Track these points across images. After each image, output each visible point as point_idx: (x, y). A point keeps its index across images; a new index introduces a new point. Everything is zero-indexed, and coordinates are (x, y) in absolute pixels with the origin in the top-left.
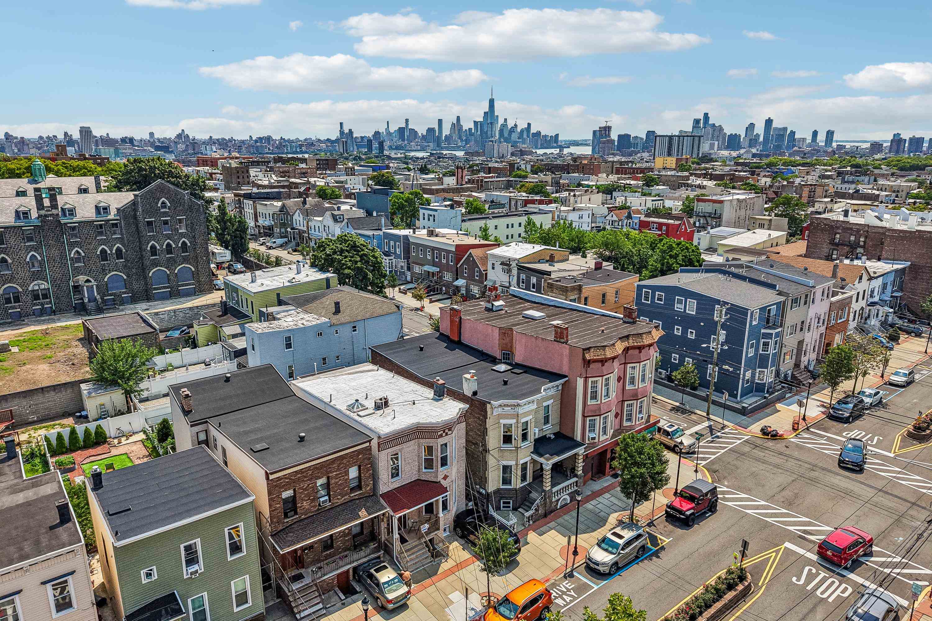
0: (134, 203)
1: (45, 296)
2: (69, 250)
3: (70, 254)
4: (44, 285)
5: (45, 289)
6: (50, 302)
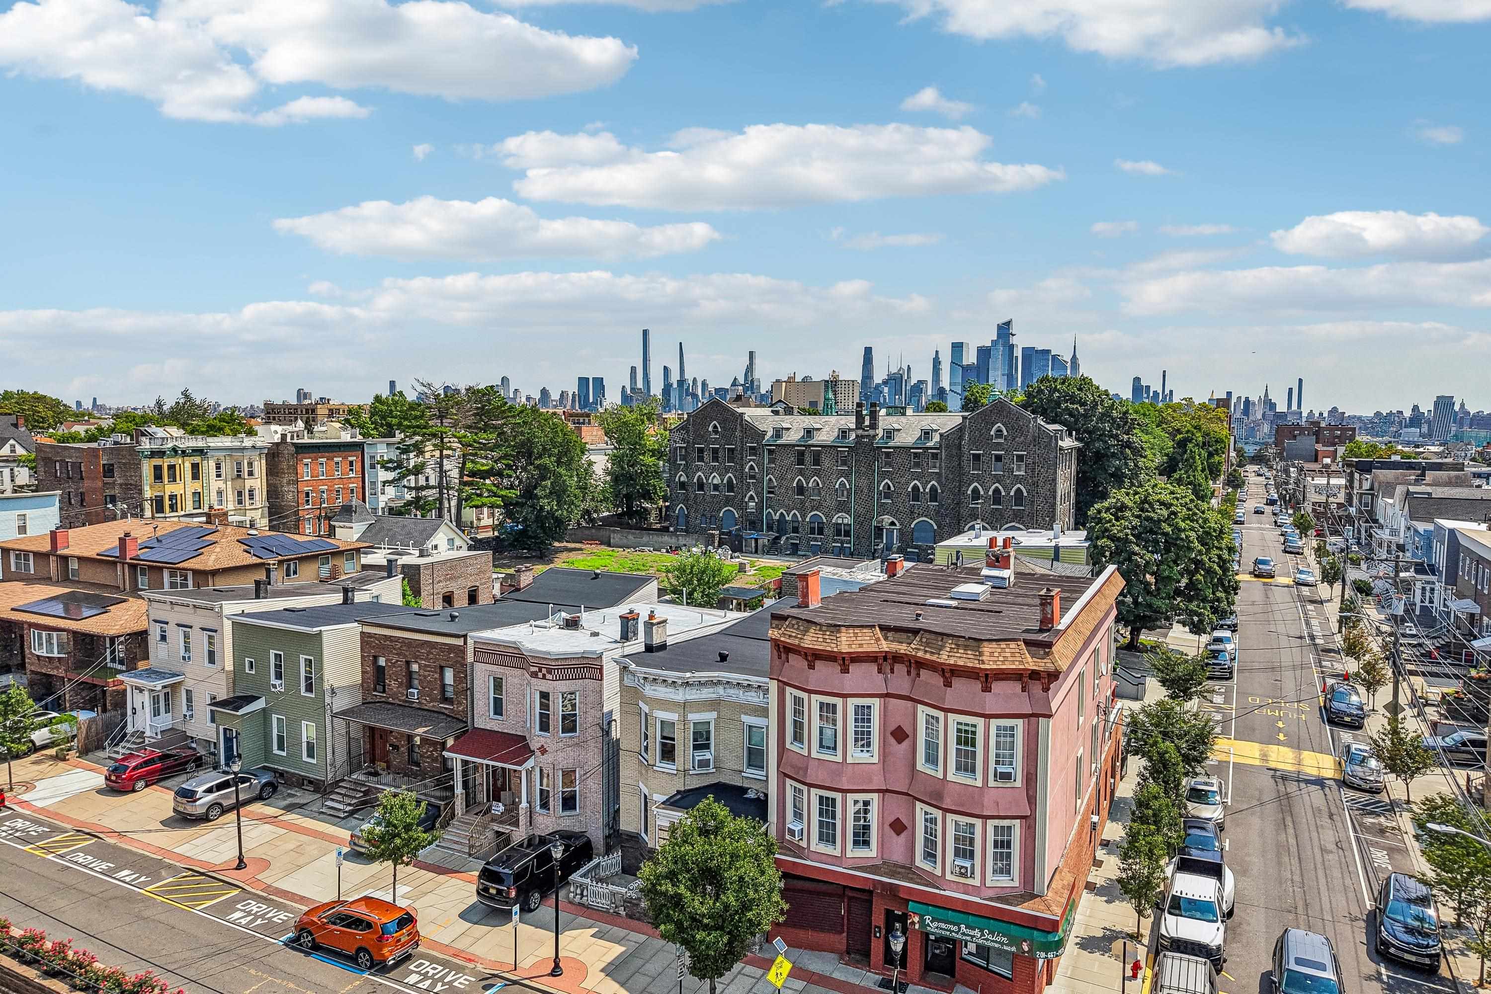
0: (960, 429)
1: (847, 533)
3: (878, 487)
6: (850, 543)
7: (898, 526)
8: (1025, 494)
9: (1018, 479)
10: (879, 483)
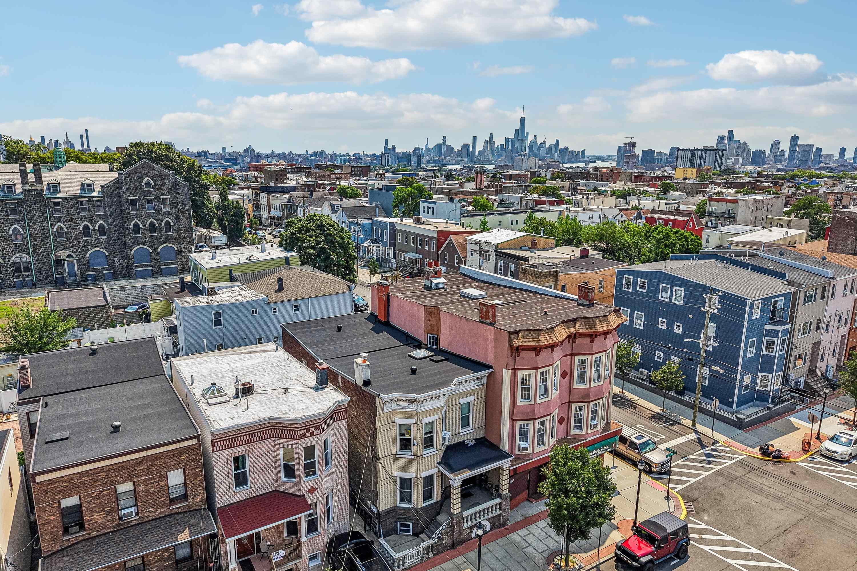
0: (118, 181)
1: (27, 269)
2: (52, 225)
3: (52, 229)
4: (26, 258)
5: (26, 262)
6: (32, 275)
7: (76, 257)
9: (166, 215)
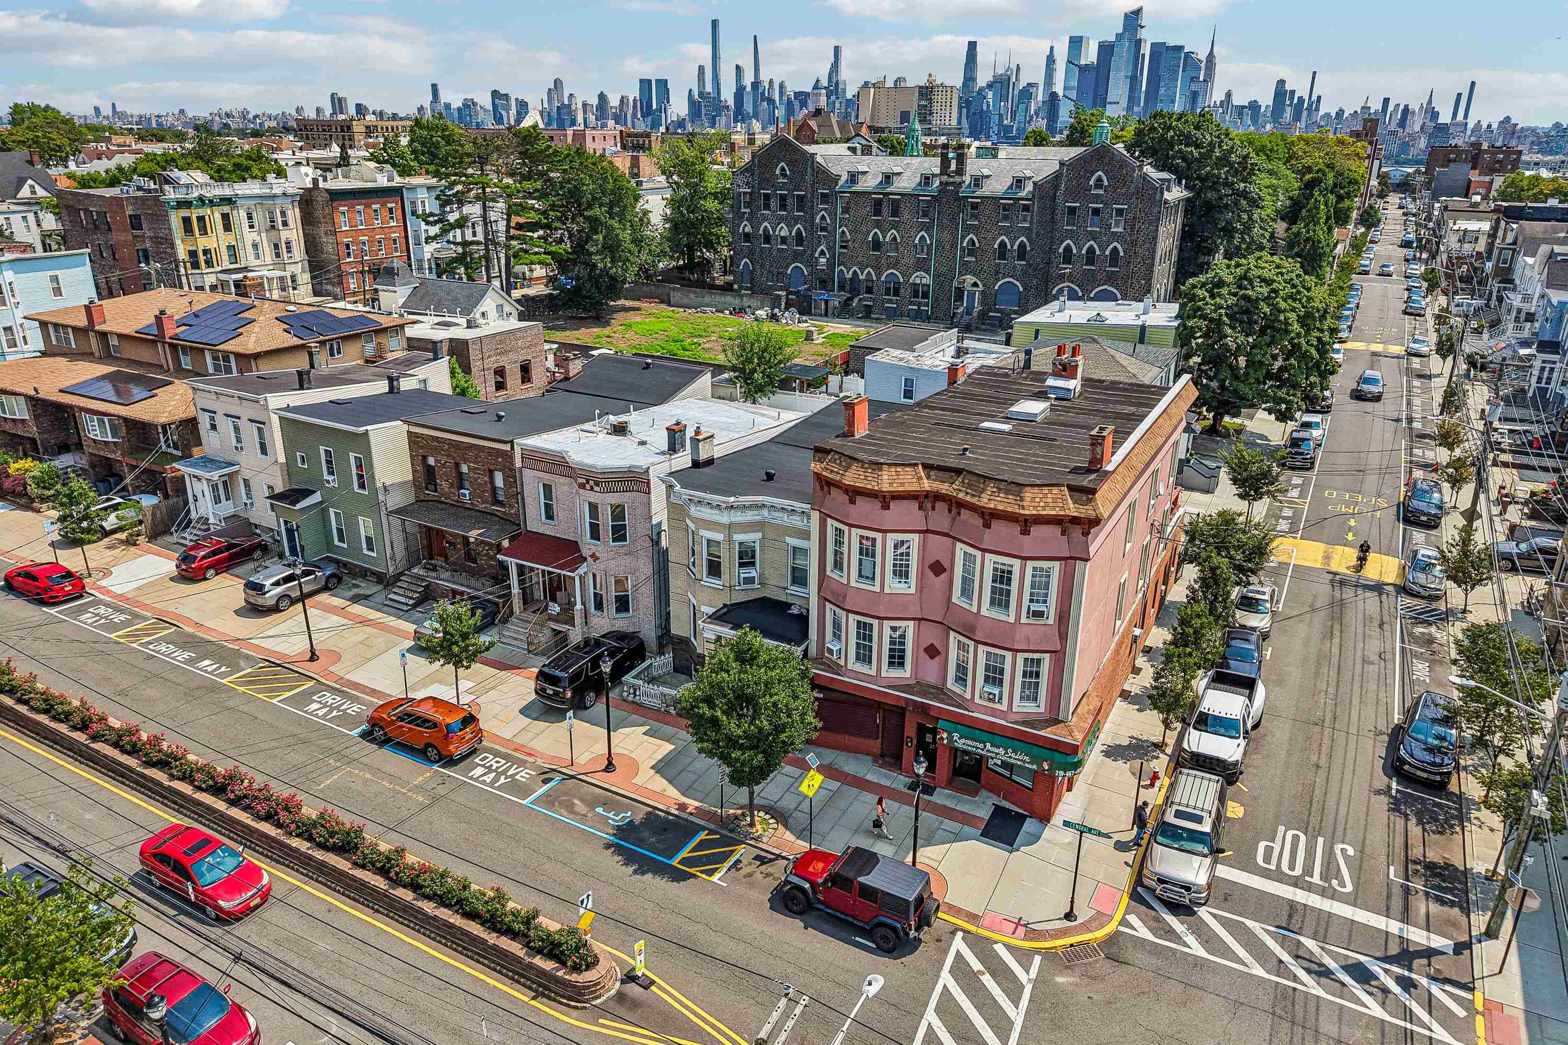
0: (1057, 177)
2: (962, 236)
3: (962, 242)
5: (926, 285)
6: (928, 304)
7: (981, 288)
8: (1122, 254)
9: (1116, 237)
10: (963, 238)
